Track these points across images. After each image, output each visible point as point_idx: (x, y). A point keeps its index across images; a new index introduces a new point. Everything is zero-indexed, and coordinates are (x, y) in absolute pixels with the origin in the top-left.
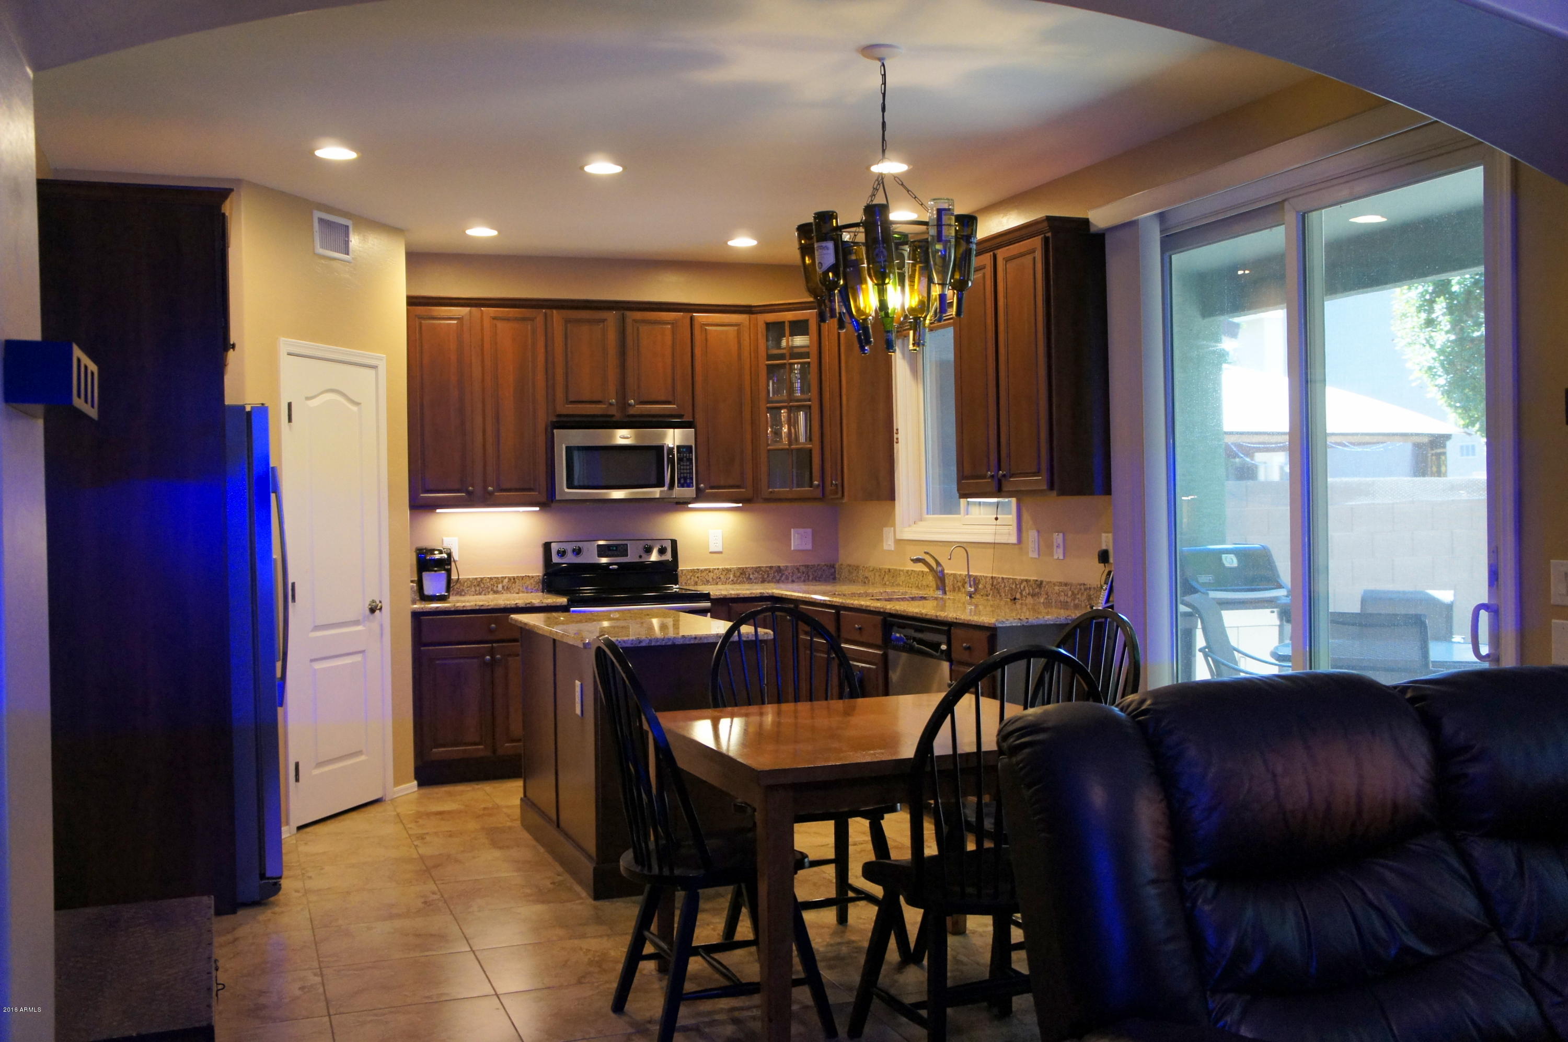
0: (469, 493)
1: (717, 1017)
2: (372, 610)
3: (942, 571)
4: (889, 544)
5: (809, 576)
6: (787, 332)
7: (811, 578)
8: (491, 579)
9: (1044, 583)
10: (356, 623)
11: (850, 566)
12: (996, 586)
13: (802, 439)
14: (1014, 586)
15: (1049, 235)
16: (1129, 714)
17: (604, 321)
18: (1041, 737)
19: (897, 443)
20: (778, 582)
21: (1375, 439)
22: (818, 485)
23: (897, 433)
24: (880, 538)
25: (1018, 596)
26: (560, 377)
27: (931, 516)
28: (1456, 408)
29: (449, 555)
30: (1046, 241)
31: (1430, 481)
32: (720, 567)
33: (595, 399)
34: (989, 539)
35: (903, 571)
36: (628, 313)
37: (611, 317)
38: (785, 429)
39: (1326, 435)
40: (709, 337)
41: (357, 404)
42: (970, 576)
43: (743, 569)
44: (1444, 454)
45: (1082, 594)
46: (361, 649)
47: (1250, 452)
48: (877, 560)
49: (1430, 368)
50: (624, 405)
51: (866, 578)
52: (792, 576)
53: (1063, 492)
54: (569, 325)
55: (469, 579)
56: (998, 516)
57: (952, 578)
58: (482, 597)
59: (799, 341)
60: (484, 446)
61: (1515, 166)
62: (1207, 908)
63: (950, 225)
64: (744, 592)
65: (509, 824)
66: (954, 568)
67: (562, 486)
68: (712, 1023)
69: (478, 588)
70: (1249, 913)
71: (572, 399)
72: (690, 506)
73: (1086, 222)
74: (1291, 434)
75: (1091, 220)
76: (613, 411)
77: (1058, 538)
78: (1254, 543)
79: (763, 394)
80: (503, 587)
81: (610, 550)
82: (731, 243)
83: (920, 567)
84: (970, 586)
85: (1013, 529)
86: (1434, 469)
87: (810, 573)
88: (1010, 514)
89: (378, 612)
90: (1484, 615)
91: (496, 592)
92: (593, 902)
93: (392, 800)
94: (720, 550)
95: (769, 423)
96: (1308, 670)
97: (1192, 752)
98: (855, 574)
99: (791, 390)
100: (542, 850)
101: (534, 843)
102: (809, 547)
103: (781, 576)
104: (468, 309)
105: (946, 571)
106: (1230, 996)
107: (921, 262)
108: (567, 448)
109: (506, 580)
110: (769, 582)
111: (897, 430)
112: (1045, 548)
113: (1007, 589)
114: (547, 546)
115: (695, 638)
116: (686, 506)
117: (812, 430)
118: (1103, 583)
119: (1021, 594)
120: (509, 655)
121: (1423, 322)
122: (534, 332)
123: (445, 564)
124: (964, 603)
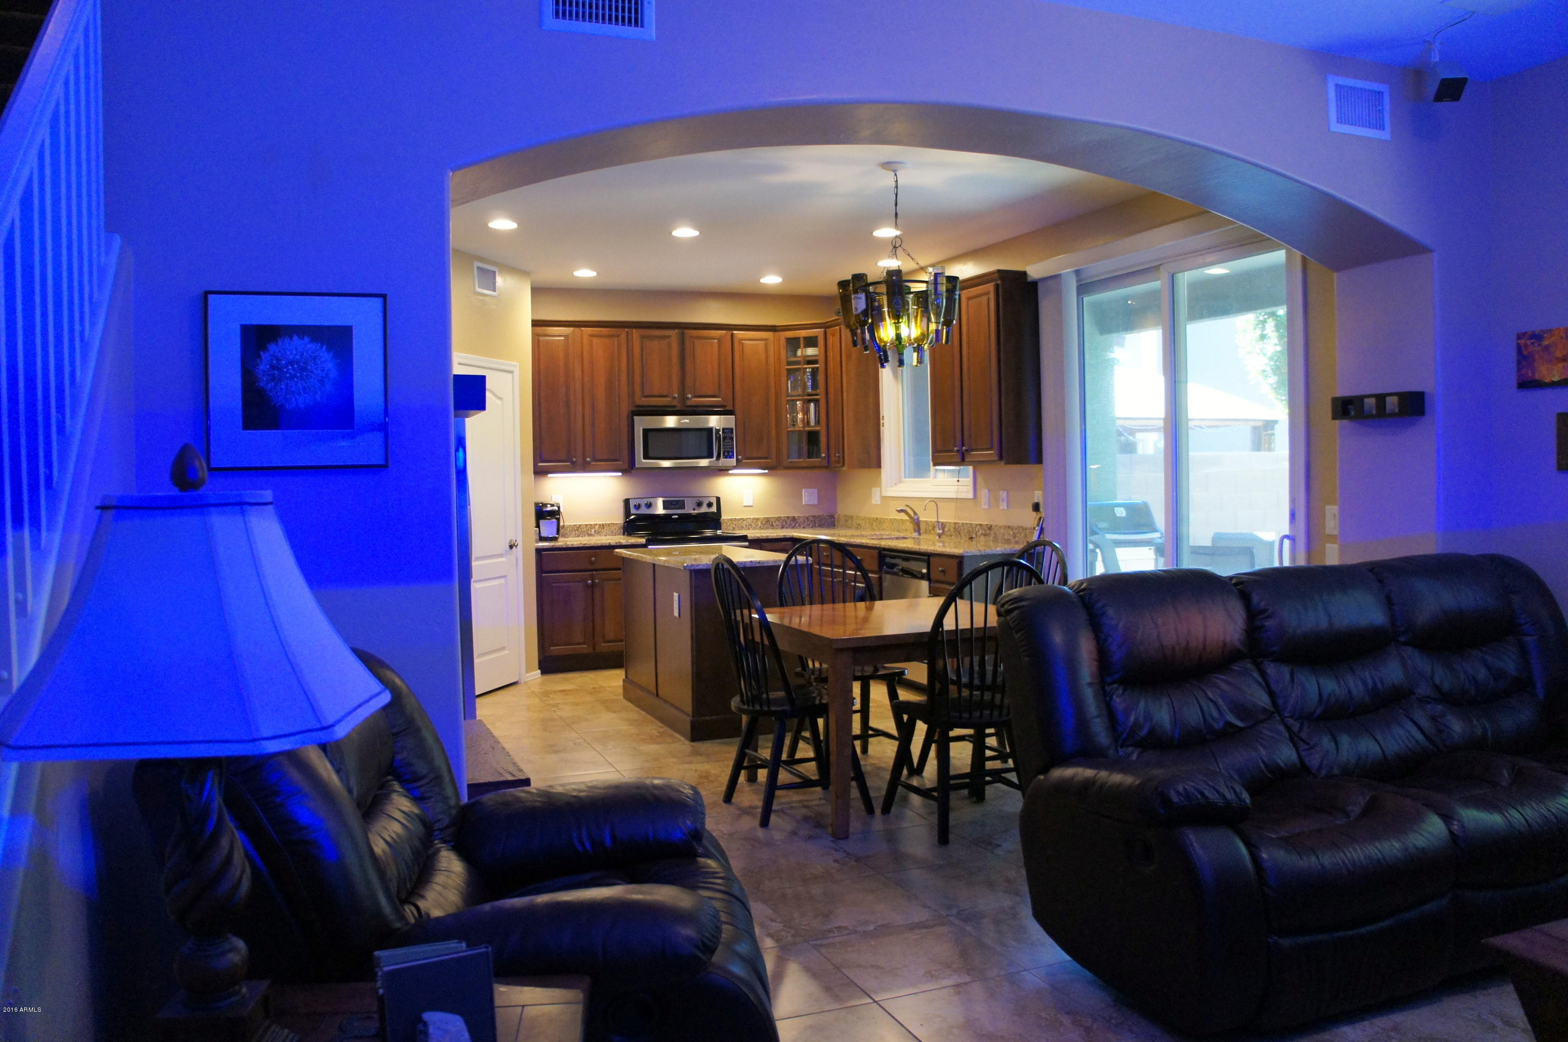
0: (573, 463)
1: (794, 805)
2: (511, 547)
3: (918, 519)
4: (876, 500)
5: (815, 523)
6: (802, 346)
7: (817, 525)
8: (586, 525)
9: (993, 527)
10: (501, 555)
11: (846, 516)
12: (958, 530)
13: (812, 423)
14: (971, 529)
15: (999, 282)
16: (1074, 591)
17: (669, 337)
18: (1024, 603)
19: (883, 426)
20: (793, 528)
21: (1224, 423)
22: (825, 457)
23: (883, 419)
24: (869, 496)
25: (974, 536)
26: (638, 379)
27: (908, 479)
28: (1282, 400)
29: (559, 508)
30: (997, 287)
31: (1263, 454)
32: (752, 517)
33: (663, 394)
34: (953, 495)
35: (887, 519)
36: (686, 331)
37: (674, 333)
38: (800, 416)
39: (1188, 420)
40: (745, 350)
41: (500, 399)
42: (938, 522)
43: (768, 518)
44: (1273, 434)
45: (1021, 533)
46: (504, 575)
47: (1132, 432)
48: (865, 512)
49: (1264, 371)
50: (683, 398)
51: (859, 524)
52: (804, 524)
53: (1008, 463)
54: (644, 340)
55: (570, 525)
56: (960, 479)
57: (924, 524)
58: (580, 538)
59: (811, 351)
60: (583, 427)
61: (1304, 260)
62: (1118, 700)
63: (942, 284)
64: (772, 535)
65: (615, 697)
66: (926, 517)
67: (640, 458)
68: (792, 808)
69: (577, 532)
70: (1142, 704)
71: (646, 394)
72: (730, 472)
73: (1024, 274)
74: (1165, 420)
75: (1028, 272)
76: (675, 403)
77: (1003, 494)
78: (1137, 499)
79: (784, 389)
80: (595, 532)
81: (672, 504)
82: (763, 281)
83: (904, 517)
84: (939, 529)
85: (970, 488)
86: (1266, 446)
87: (817, 522)
88: (968, 477)
89: (514, 547)
90: (1287, 543)
91: (590, 535)
92: (690, 743)
93: (525, 683)
94: (752, 504)
95: (788, 411)
96: (1175, 567)
97: (1111, 612)
98: (849, 523)
99: (804, 387)
100: (644, 713)
101: (637, 709)
102: (816, 502)
103: (795, 524)
104: (571, 329)
105: (920, 519)
106: (1131, 749)
107: (921, 307)
108: (644, 430)
109: (597, 526)
110: (787, 528)
111: (883, 417)
112: (994, 502)
113: (966, 530)
114: (627, 502)
115: (759, 563)
116: (726, 472)
117: (821, 416)
118: (1035, 526)
119: (976, 535)
120: (606, 580)
121: (1258, 336)
122: (619, 345)
123: (555, 514)
124: (934, 541)
